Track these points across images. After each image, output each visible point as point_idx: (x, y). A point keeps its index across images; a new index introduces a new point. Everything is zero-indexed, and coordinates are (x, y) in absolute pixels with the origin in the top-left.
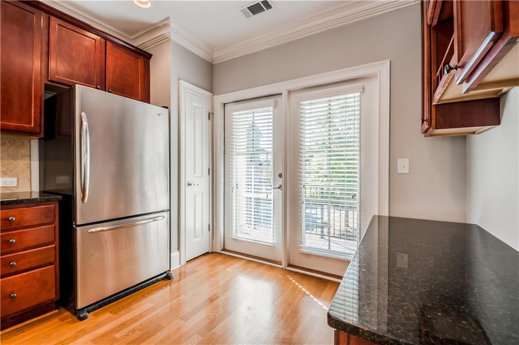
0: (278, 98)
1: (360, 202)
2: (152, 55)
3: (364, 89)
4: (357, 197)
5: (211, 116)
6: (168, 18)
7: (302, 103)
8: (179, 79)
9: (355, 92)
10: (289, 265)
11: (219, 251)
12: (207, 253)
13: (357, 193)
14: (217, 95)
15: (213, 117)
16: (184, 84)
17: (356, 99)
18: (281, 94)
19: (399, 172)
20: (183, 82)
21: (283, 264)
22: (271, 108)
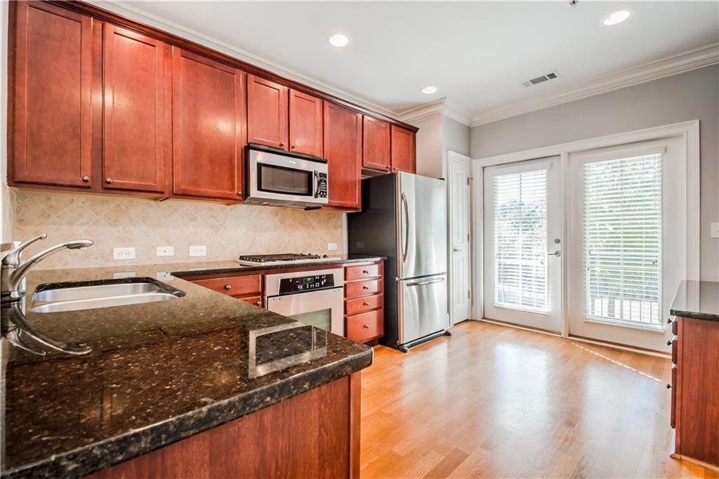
0: (555, 160)
1: (663, 269)
2: (418, 129)
3: (666, 149)
4: (659, 264)
5: (469, 181)
6: (445, 98)
7: (585, 165)
8: (448, 150)
9: (655, 153)
10: (570, 335)
11: (480, 319)
12: (467, 321)
13: (659, 260)
14: (475, 159)
15: (472, 182)
16: (451, 153)
17: (657, 160)
18: (559, 155)
19: (712, 236)
20: (452, 152)
21: (562, 334)
22: (544, 171)
